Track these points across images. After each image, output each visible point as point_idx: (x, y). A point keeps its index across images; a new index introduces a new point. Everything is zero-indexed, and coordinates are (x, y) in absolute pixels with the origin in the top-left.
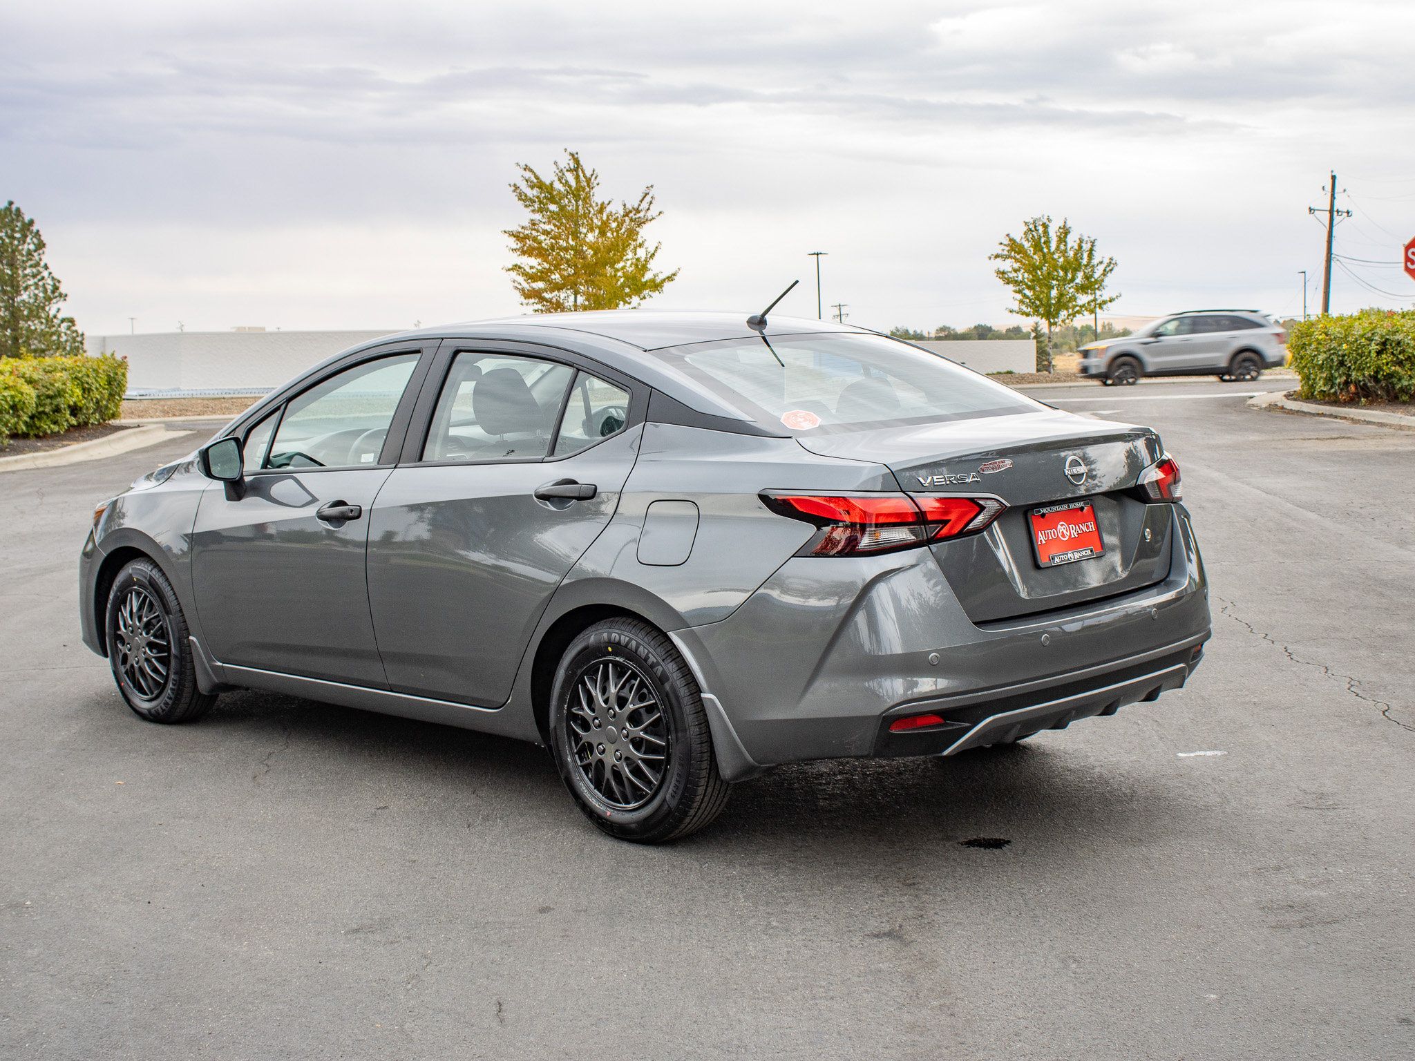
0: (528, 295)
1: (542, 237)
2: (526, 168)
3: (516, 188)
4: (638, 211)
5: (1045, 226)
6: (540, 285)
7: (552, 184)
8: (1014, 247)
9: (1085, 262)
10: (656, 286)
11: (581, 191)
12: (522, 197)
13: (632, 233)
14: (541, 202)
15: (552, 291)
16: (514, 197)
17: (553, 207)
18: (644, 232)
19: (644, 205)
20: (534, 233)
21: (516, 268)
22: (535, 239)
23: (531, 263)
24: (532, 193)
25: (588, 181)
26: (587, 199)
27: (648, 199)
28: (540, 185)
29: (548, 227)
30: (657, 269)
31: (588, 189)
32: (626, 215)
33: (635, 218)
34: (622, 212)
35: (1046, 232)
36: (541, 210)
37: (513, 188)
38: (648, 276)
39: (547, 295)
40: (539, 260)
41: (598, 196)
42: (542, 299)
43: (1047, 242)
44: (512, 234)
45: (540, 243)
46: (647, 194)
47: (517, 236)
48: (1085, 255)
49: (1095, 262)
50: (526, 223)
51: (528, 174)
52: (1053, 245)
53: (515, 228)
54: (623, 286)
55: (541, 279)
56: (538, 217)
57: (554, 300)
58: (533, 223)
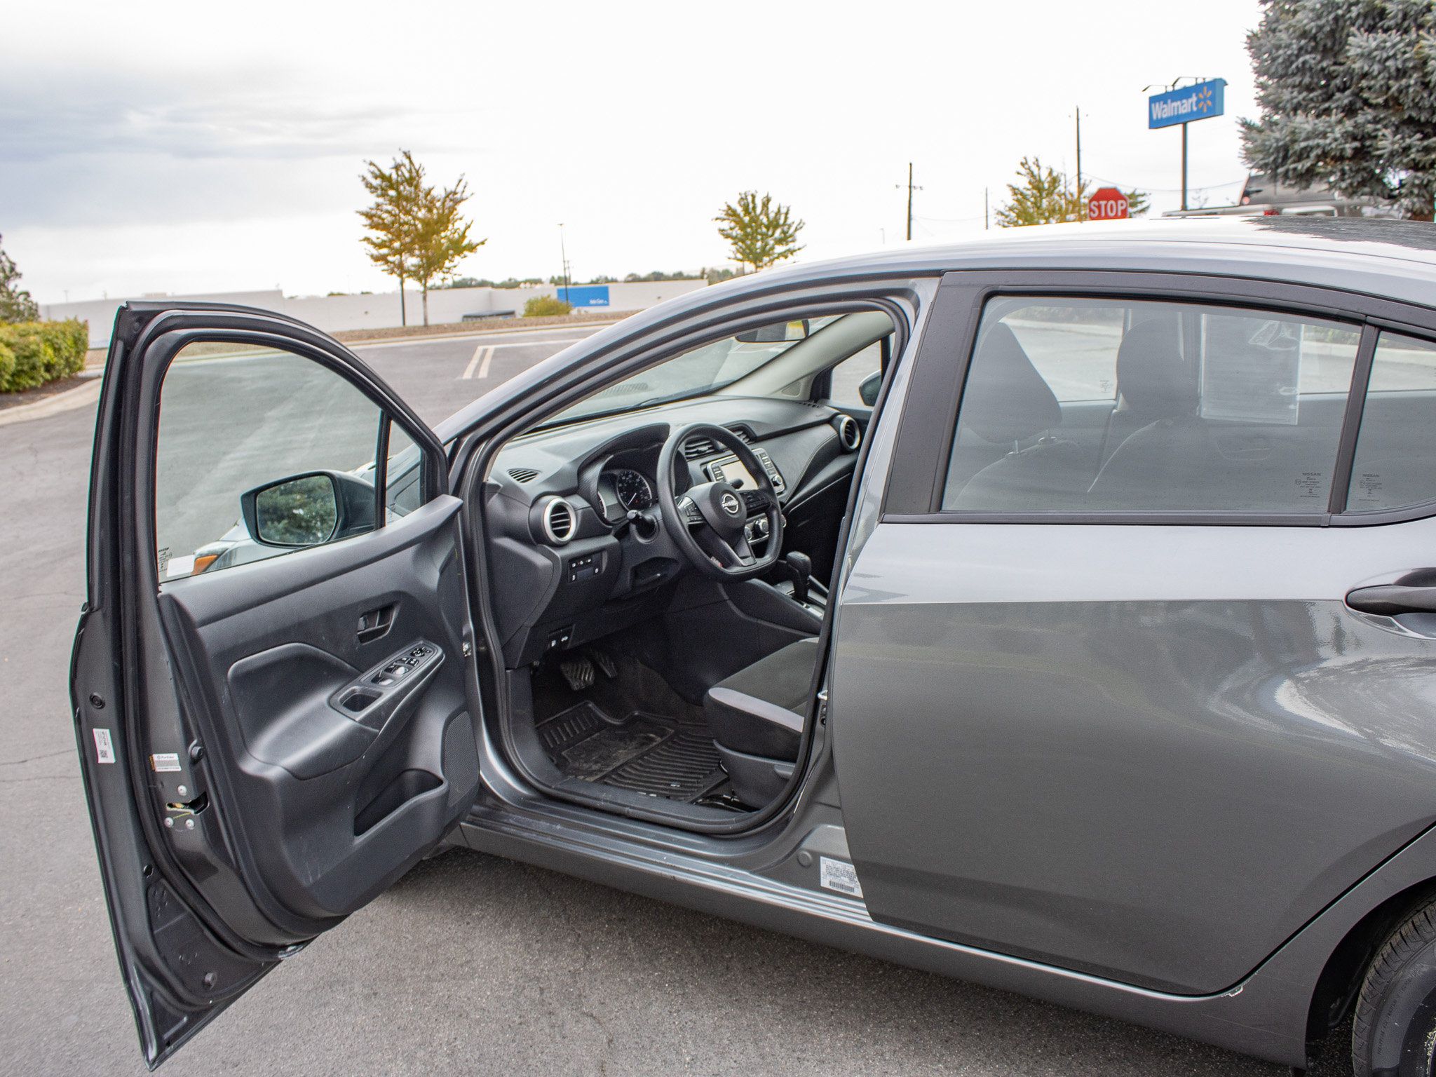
0: (376, 259)
1: (385, 215)
2: (371, 164)
3: (364, 179)
4: (455, 193)
5: (753, 197)
6: (385, 251)
7: (390, 176)
8: (731, 213)
9: (782, 221)
10: (472, 248)
11: (413, 180)
12: (369, 186)
13: (452, 209)
14: (382, 189)
15: (394, 255)
16: (362, 185)
17: (392, 193)
18: (461, 209)
19: (460, 189)
20: (379, 212)
21: (367, 239)
22: (380, 217)
23: (380, 235)
24: (376, 182)
25: (417, 172)
26: (417, 187)
27: (462, 184)
28: (382, 176)
29: (389, 208)
30: (471, 237)
31: (417, 178)
32: (447, 196)
33: (453, 199)
34: (443, 195)
35: (753, 201)
36: (383, 195)
37: (361, 179)
38: (465, 242)
39: (390, 258)
40: (384, 232)
41: (425, 183)
42: (387, 262)
43: (754, 208)
44: (363, 214)
45: (383, 219)
46: (460, 181)
47: (368, 215)
48: (783, 217)
49: (789, 221)
50: (373, 205)
51: (372, 168)
52: (759, 210)
53: (365, 209)
54: (448, 249)
55: (385, 246)
56: (381, 200)
57: (397, 262)
58: (378, 205)
